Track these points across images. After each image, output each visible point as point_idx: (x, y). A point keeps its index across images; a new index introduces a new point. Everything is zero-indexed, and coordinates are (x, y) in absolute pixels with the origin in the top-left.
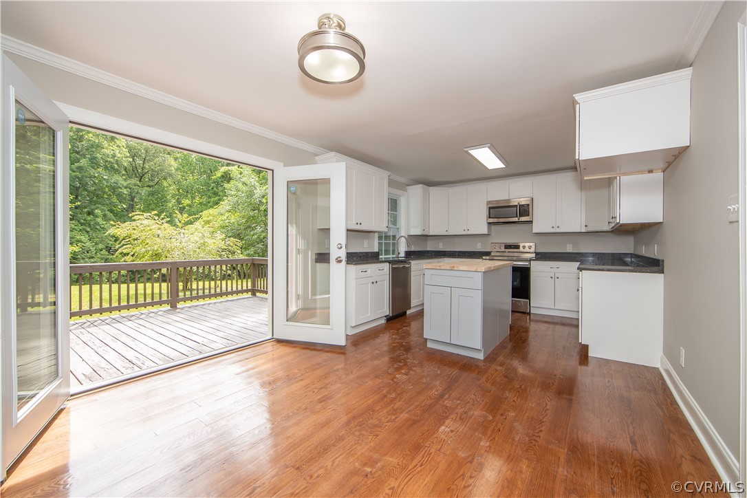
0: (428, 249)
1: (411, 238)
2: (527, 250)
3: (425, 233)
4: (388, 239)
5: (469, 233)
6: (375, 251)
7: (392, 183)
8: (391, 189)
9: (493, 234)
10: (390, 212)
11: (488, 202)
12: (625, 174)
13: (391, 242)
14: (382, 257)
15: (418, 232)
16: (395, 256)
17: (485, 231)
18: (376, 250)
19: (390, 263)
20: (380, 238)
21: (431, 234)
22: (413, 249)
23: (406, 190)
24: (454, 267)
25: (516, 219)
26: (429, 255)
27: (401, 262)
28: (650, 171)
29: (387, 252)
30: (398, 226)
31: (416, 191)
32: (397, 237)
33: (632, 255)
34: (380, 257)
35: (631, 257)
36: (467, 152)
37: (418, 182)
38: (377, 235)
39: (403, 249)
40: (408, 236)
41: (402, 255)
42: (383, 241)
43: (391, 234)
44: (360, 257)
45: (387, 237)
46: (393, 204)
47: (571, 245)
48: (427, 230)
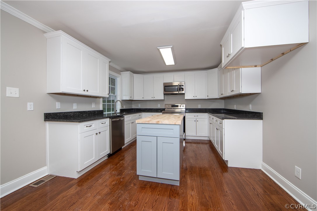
0: (133, 108)
1: (124, 102)
2: (182, 107)
3: (132, 99)
4: (109, 102)
5: (155, 99)
6: (101, 110)
7: (111, 68)
8: (110, 71)
9: (165, 100)
10: (111, 86)
11: (164, 84)
12: (244, 67)
13: (111, 104)
14: (106, 113)
15: (128, 98)
16: (114, 112)
17: (163, 98)
18: (101, 108)
19: (110, 118)
20: (104, 101)
21: (135, 99)
22: (125, 108)
23: (120, 74)
24: (158, 122)
25: (177, 92)
26: (133, 111)
27: (118, 117)
28: (256, 66)
29: (109, 110)
30: (115, 95)
31: (126, 75)
32: (115, 101)
33: (224, 109)
34: (104, 113)
35: (224, 110)
36: (158, 50)
37: (127, 70)
38: (101, 100)
39: (119, 107)
40: (122, 100)
41: (118, 111)
42: (106, 103)
43: (111, 99)
44: (89, 114)
45: (109, 101)
46: (112, 82)
47: (200, 105)
48: (132, 97)
